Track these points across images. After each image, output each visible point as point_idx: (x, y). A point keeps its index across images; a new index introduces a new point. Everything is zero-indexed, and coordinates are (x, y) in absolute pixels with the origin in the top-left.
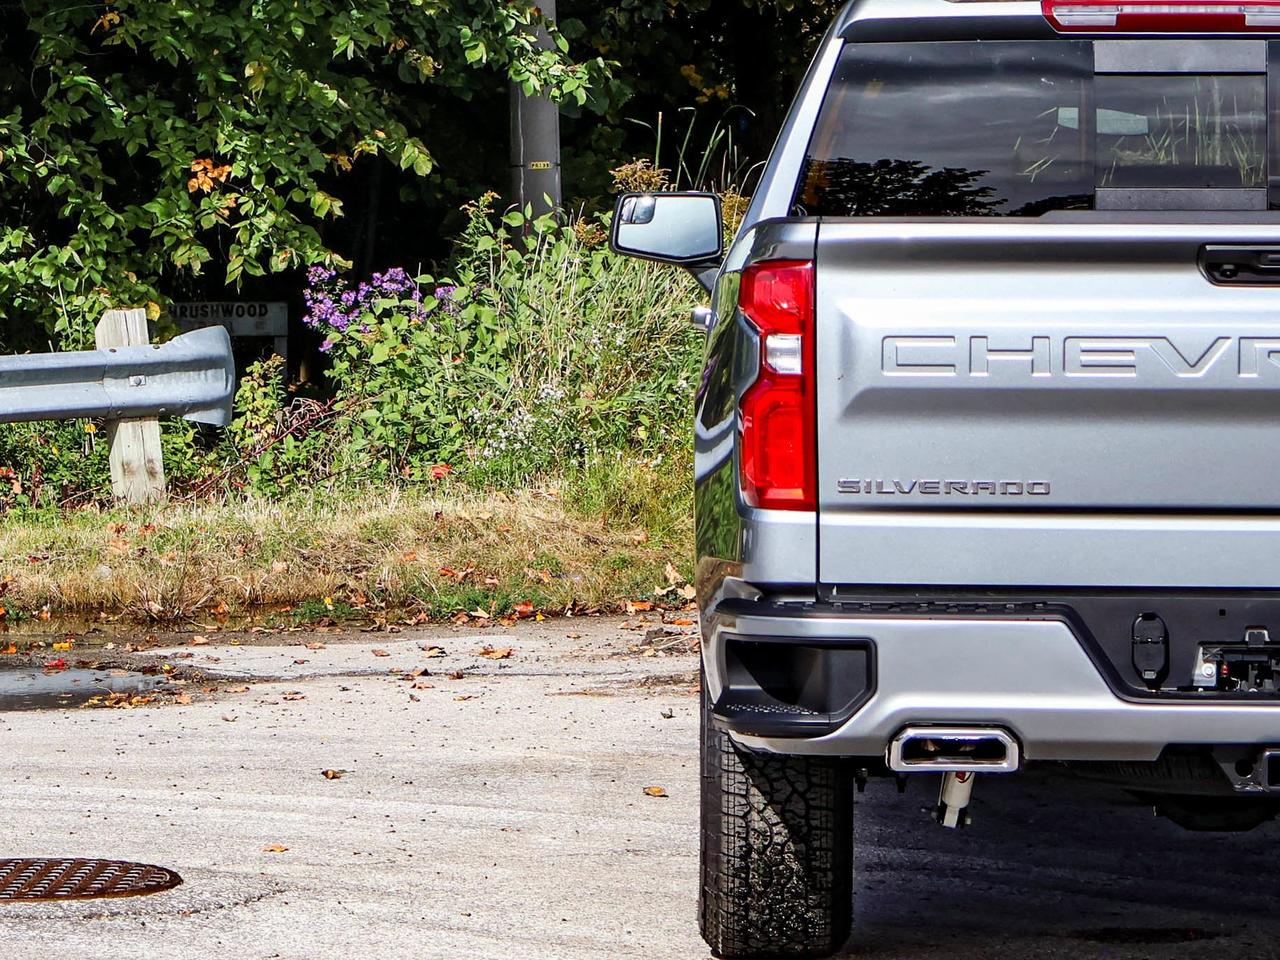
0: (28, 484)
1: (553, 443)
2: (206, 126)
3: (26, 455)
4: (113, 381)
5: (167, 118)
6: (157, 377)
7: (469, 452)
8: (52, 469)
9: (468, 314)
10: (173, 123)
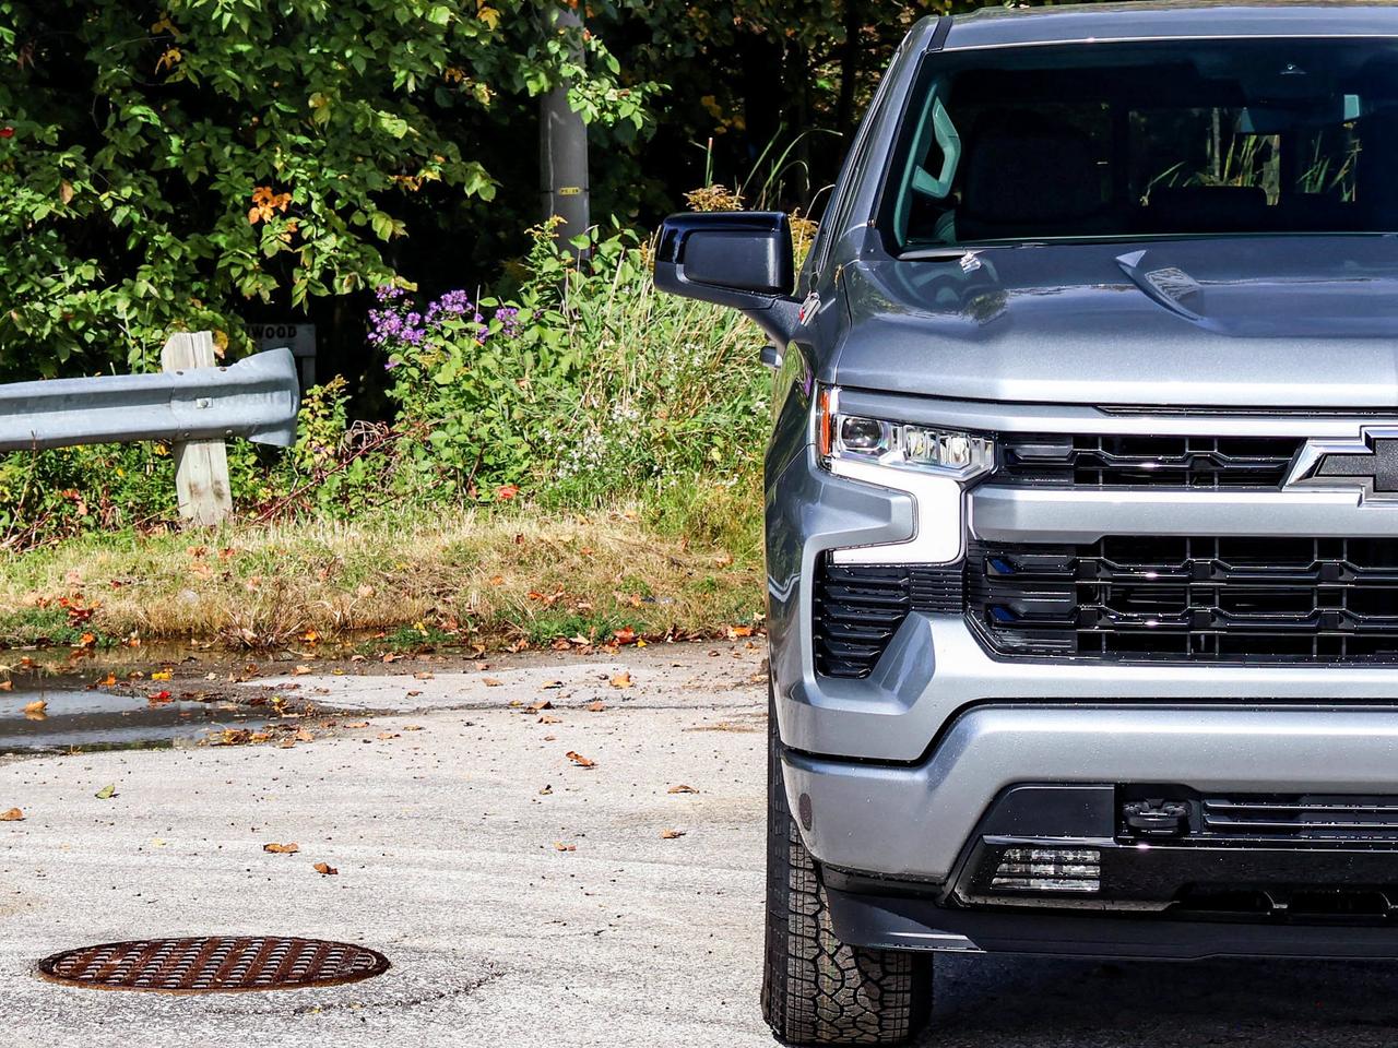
0: (93, 505)
1: (627, 464)
2: (264, 152)
3: (91, 478)
4: (181, 404)
5: (225, 145)
6: (225, 399)
7: (536, 473)
8: (116, 490)
9: (531, 335)
10: (233, 150)
